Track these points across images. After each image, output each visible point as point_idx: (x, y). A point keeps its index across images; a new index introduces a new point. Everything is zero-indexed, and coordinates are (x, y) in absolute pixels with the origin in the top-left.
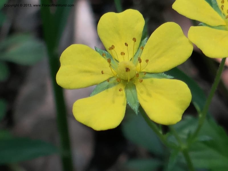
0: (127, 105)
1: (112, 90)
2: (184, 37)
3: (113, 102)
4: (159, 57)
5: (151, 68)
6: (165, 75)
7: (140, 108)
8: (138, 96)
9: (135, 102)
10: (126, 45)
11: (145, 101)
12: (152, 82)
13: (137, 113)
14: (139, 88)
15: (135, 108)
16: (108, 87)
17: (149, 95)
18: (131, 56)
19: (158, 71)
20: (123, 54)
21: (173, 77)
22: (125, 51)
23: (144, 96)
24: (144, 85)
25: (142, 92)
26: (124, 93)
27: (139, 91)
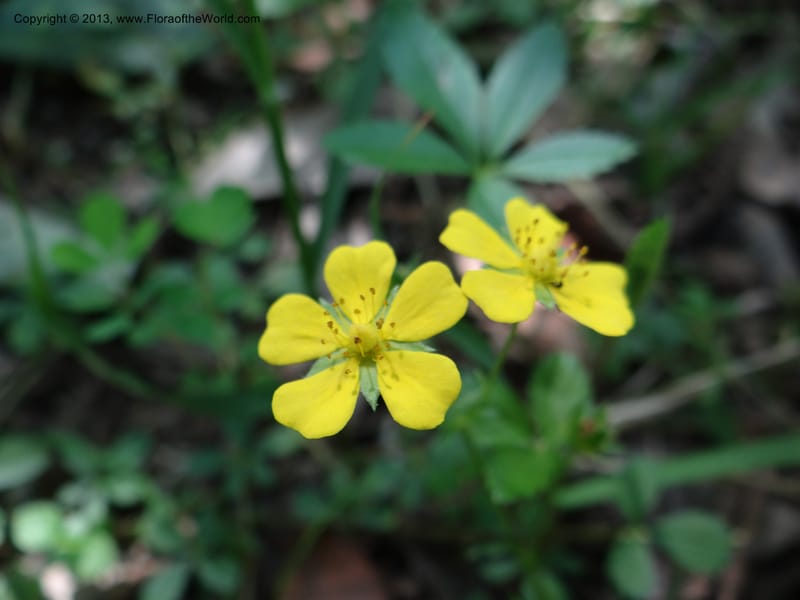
0: (361, 394)
1: (340, 367)
2: (455, 286)
3: (339, 387)
4: (415, 316)
5: (402, 334)
6: (423, 346)
7: (380, 400)
8: (379, 379)
9: (372, 389)
10: (362, 298)
11: (389, 387)
12: (401, 356)
13: (374, 408)
14: (382, 365)
15: (372, 399)
16: (334, 363)
17: (395, 377)
18: (370, 316)
19: (415, 338)
20: (357, 312)
21: (433, 350)
22: (361, 309)
23: (388, 379)
24: (389, 361)
25: (384, 372)
26: (357, 373)
27: (380, 370)
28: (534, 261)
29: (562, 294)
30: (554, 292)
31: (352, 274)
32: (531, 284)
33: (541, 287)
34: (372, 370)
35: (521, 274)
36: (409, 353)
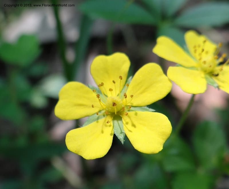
0: (115, 135)
1: (102, 121)
2: (164, 75)
3: (102, 132)
5: (136, 102)
6: (148, 108)
7: (126, 138)
8: (124, 127)
9: (121, 132)
10: (114, 82)
11: (130, 131)
12: (136, 114)
13: (122, 142)
14: (125, 119)
15: (121, 137)
16: (98, 119)
17: (134, 126)
18: (118, 92)
20: (111, 90)
21: (154, 110)
22: (113, 88)
23: (130, 127)
24: (129, 117)
25: (127, 123)
26: (112, 124)
27: (124, 122)
28: (205, 62)
29: (218, 80)
30: (214, 79)
31: (106, 71)
32: (203, 75)
33: (208, 76)
34: (120, 122)
35: (197, 70)
36: (140, 112)
